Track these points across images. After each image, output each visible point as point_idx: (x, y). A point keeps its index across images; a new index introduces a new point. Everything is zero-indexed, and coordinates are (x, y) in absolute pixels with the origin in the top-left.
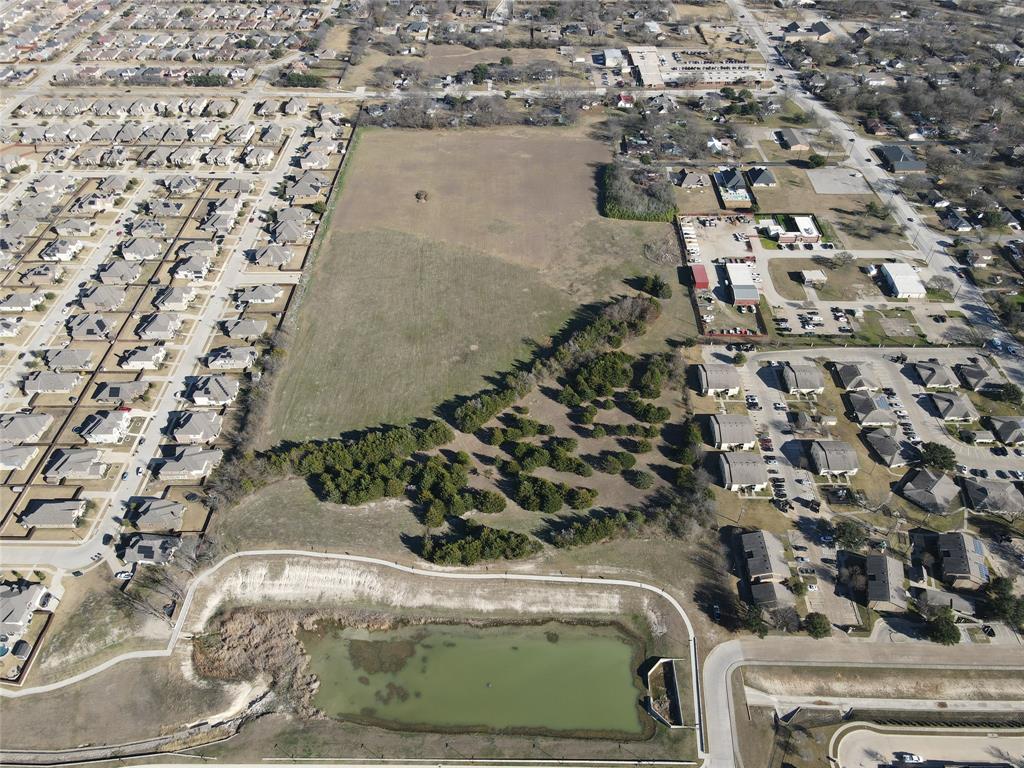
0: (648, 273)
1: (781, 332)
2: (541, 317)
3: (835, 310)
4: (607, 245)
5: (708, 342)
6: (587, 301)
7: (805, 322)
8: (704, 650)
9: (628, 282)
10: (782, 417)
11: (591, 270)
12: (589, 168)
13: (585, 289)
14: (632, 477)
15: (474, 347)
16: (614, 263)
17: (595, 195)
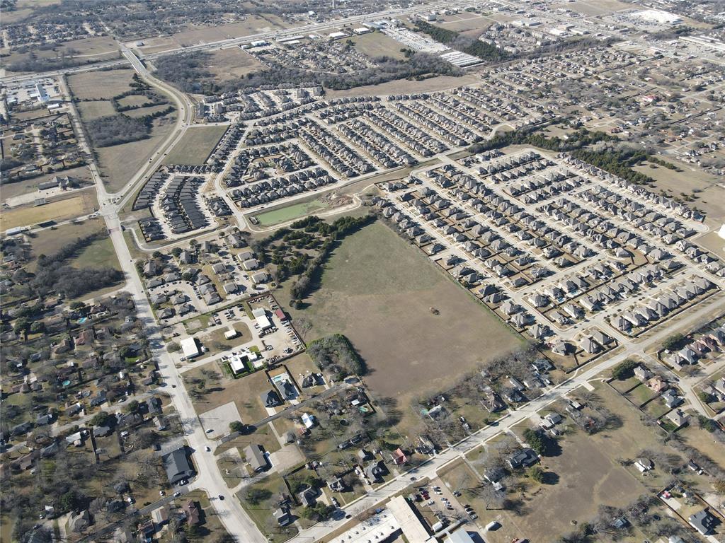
0: (304, 312)
1: (240, 306)
2: (333, 278)
3: (220, 323)
4: (329, 318)
5: (268, 292)
6: (320, 291)
7: (232, 312)
8: (247, 227)
9: (310, 305)
10: (236, 277)
11: (328, 304)
12: (372, 368)
13: (325, 295)
14: (274, 247)
15: (347, 261)
16: (320, 311)
17: (355, 347)
